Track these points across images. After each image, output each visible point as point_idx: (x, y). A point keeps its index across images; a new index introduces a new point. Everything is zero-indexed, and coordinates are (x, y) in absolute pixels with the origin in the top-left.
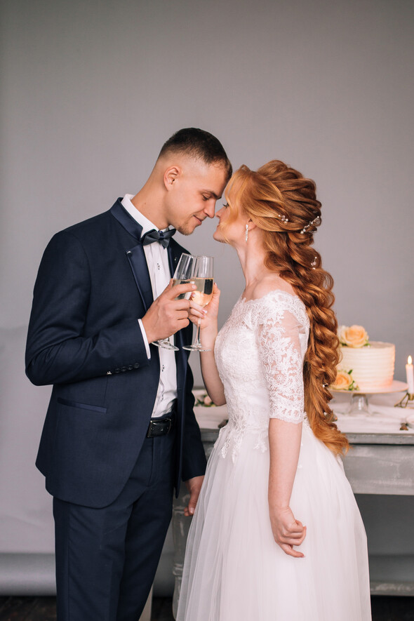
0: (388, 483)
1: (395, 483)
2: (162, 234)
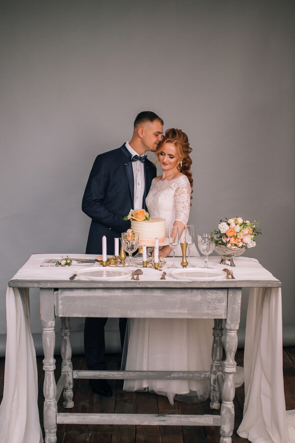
0: (173, 311)
1: (177, 311)
2: (141, 157)
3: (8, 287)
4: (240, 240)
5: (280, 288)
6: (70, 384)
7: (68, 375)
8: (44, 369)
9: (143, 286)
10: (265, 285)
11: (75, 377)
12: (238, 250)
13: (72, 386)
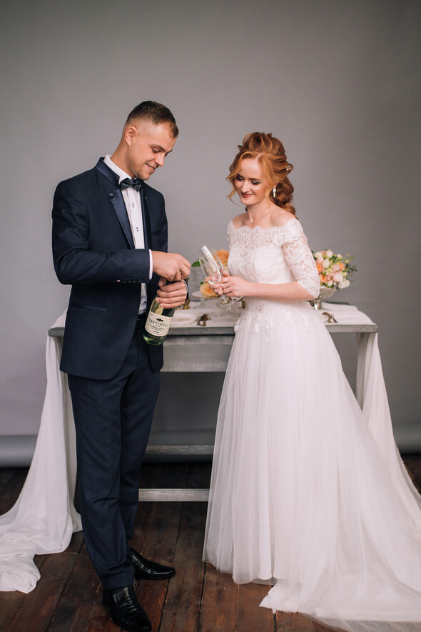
2: (134, 181)
3: (48, 337)
4: (329, 278)
9: (211, 333)
10: (358, 330)
12: (328, 290)
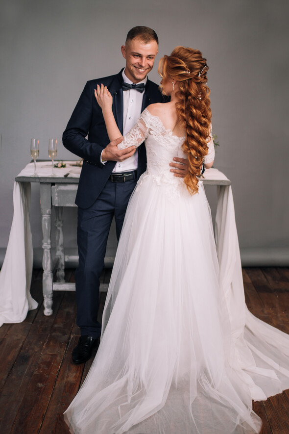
2: (134, 86)
3: (15, 182)
5: (230, 187)
6: (62, 265)
7: (61, 258)
8: (43, 247)
10: (218, 183)
11: (66, 260)
13: (63, 268)
